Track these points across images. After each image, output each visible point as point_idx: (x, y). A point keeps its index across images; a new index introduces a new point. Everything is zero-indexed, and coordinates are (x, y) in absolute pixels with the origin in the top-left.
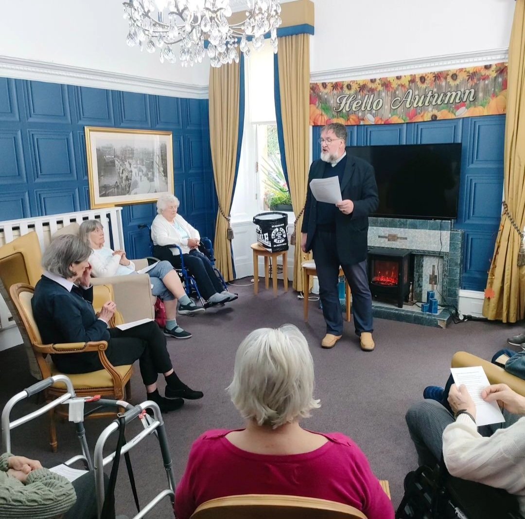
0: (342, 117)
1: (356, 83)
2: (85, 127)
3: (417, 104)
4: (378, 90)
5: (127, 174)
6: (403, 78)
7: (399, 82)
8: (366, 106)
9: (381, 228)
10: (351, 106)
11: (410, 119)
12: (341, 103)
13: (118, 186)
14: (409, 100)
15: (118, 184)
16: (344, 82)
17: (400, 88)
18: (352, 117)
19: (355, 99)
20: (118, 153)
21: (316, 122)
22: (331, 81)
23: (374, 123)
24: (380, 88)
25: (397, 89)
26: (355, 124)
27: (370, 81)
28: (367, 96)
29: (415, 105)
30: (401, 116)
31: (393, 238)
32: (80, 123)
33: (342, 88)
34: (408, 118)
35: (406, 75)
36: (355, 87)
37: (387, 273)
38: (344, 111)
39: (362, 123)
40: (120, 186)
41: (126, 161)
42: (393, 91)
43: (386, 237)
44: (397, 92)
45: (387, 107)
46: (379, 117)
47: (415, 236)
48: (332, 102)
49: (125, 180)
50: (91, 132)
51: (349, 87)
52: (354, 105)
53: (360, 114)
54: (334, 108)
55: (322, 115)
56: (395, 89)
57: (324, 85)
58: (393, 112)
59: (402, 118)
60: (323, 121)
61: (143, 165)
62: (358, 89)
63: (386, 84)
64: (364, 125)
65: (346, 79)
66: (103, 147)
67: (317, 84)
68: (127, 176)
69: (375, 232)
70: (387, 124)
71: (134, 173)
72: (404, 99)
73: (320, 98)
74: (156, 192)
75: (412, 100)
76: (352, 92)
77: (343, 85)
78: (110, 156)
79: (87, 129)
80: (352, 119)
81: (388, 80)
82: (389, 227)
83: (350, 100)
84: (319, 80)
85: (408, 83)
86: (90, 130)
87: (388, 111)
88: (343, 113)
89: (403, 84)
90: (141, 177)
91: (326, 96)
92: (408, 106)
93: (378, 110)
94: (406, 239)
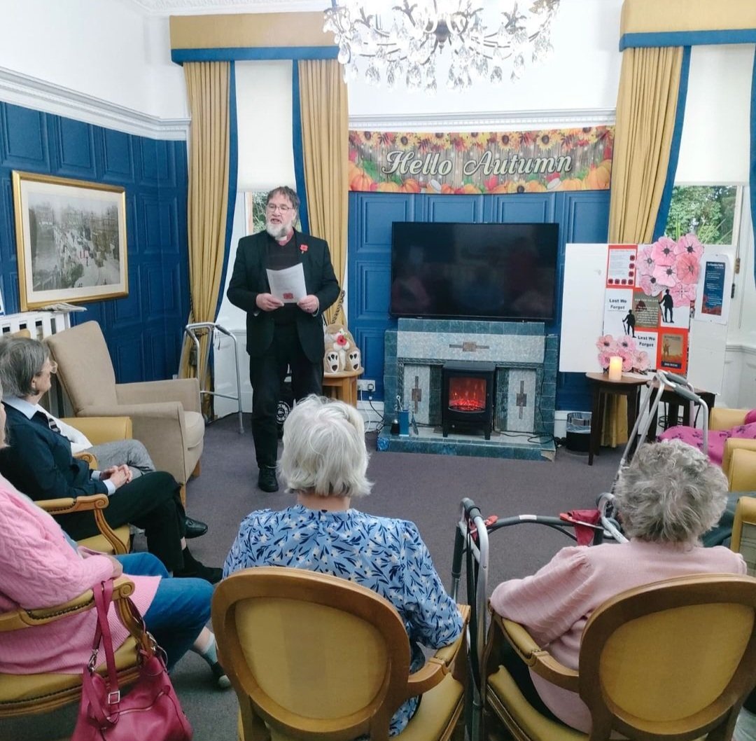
0: (395, 181)
1: (416, 137)
2: (14, 172)
3: (498, 171)
4: (445, 148)
5: (69, 254)
6: (480, 136)
7: (474, 140)
8: (429, 168)
9: (453, 334)
10: (407, 167)
11: (490, 190)
12: (393, 162)
13: (58, 273)
14: (487, 165)
16: (397, 133)
17: (475, 148)
18: (410, 182)
19: (412, 158)
20: (58, 218)
21: (355, 185)
22: (378, 130)
23: (439, 193)
24: (448, 146)
25: (471, 149)
26: (413, 192)
27: (434, 135)
28: (429, 155)
29: (495, 172)
30: (478, 184)
31: (470, 347)
32: (6, 164)
33: (394, 141)
34: (487, 188)
35: (484, 131)
36: (412, 142)
37: (467, 394)
38: (398, 173)
39: (423, 191)
40: (61, 273)
41: (68, 232)
42: (466, 151)
43: (460, 347)
44: (471, 154)
45: (458, 172)
46: (448, 184)
47: (500, 343)
48: (380, 159)
49: (67, 263)
50: (22, 181)
51: (404, 140)
52: (412, 167)
53: (421, 179)
54: (383, 169)
55: (363, 176)
56: (469, 149)
57: (368, 135)
58: (467, 179)
59: (480, 188)
60: (366, 185)
61: (90, 239)
62: (418, 145)
63: (457, 141)
64: (425, 194)
65: (401, 129)
66: (38, 207)
67: (356, 132)
68: (69, 257)
69: (445, 340)
70: (459, 194)
71: (78, 253)
72: (480, 163)
73: (361, 152)
75: (492, 165)
76: (409, 147)
77: (395, 137)
78: (47, 223)
79: (16, 175)
80: (410, 185)
81: (460, 136)
82: (465, 332)
83: (406, 158)
84: (360, 128)
85: (486, 142)
86: (21, 178)
87: (460, 178)
88: (396, 176)
89: (480, 143)
90: (87, 258)
91: (371, 151)
92: (486, 172)
93: (445, 175)
94: (487, 347)
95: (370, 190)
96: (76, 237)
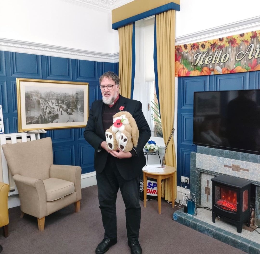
0: (198, 69)
1: (209, 43)
2: (17, 79)
3: (258, 56)
4: (226, 46)
5: (49, 110)
6: (246, 35)
7: (242, 39)
8: (216, 60)
9: (226, 159)
10: (204, 61)
11: (252, 68)
12: (197, 59)
13: (42, 117)
14: (251, 53)
15: (42, 116)
16: (199, 42)
17: (244, 43)
18: (205, 69)
19: (207, 55)
20: (43, 96)
21: (179, 74)
22: (190, 43)
23: (222, 73)
24: (227, 45)
25: (241, 44)
26: (207, 74)
27: (218, 40)
28: (217, 52)
29: (256, 57)
30: (244, 66)
31: (236, 168)
32: (13, 75)
33: (198, 48)
34: (250, 68)
35: (247, 32)
36: (207, 46)
37: (229, 198)
38: (199, 65)
39: (212, 73)
40: (44, 118)
41: (50, 101)
42: (238, 47)
43: (230, 167)
44: (241, 47)
45: (232, 60)
46: (226, 68)
47: (256, 169)
48: (190, 58)
49: (48, 114)
50: (21, 82)
51: (203, 46)
52: (207, 60)
53: (211, 67)
54: (192, 63)
55: (183, 69)
56: (239, 44)
57: (185, 46)
58: (237, 63)
59: (245, 68)
60: (184, 73)
61: (64, 104)
62: (210, 47)
63: (232, 41)
64: (215, 75)
65: (200, 40)
66: (31, 92)
67: (180, 46)
68: (50, 111)
69: (221, 161)
70: (233, 73)
71: (56, 109)
72: (247, 52)
73: (182, 56)
74: (73, 121)
75: (254, 53)
76: (206, 50)
77: (199, 45)
78: (36, 98)
79: (18, 80)
80: (206, 71)
81: (233, 37)
82: (233, 159)
83: (204, 56)
84: (180, 43)
85: (250, 38)
86: (20, 81)
87: (234, 63)
88: (198, 66)
89: (246, 40)
90: (62, 111)
91: (186, 55)
92: (250, 57)
93: (224, 63)
94: (247, 170)
95: (186, 76)
96: (54, 103)
